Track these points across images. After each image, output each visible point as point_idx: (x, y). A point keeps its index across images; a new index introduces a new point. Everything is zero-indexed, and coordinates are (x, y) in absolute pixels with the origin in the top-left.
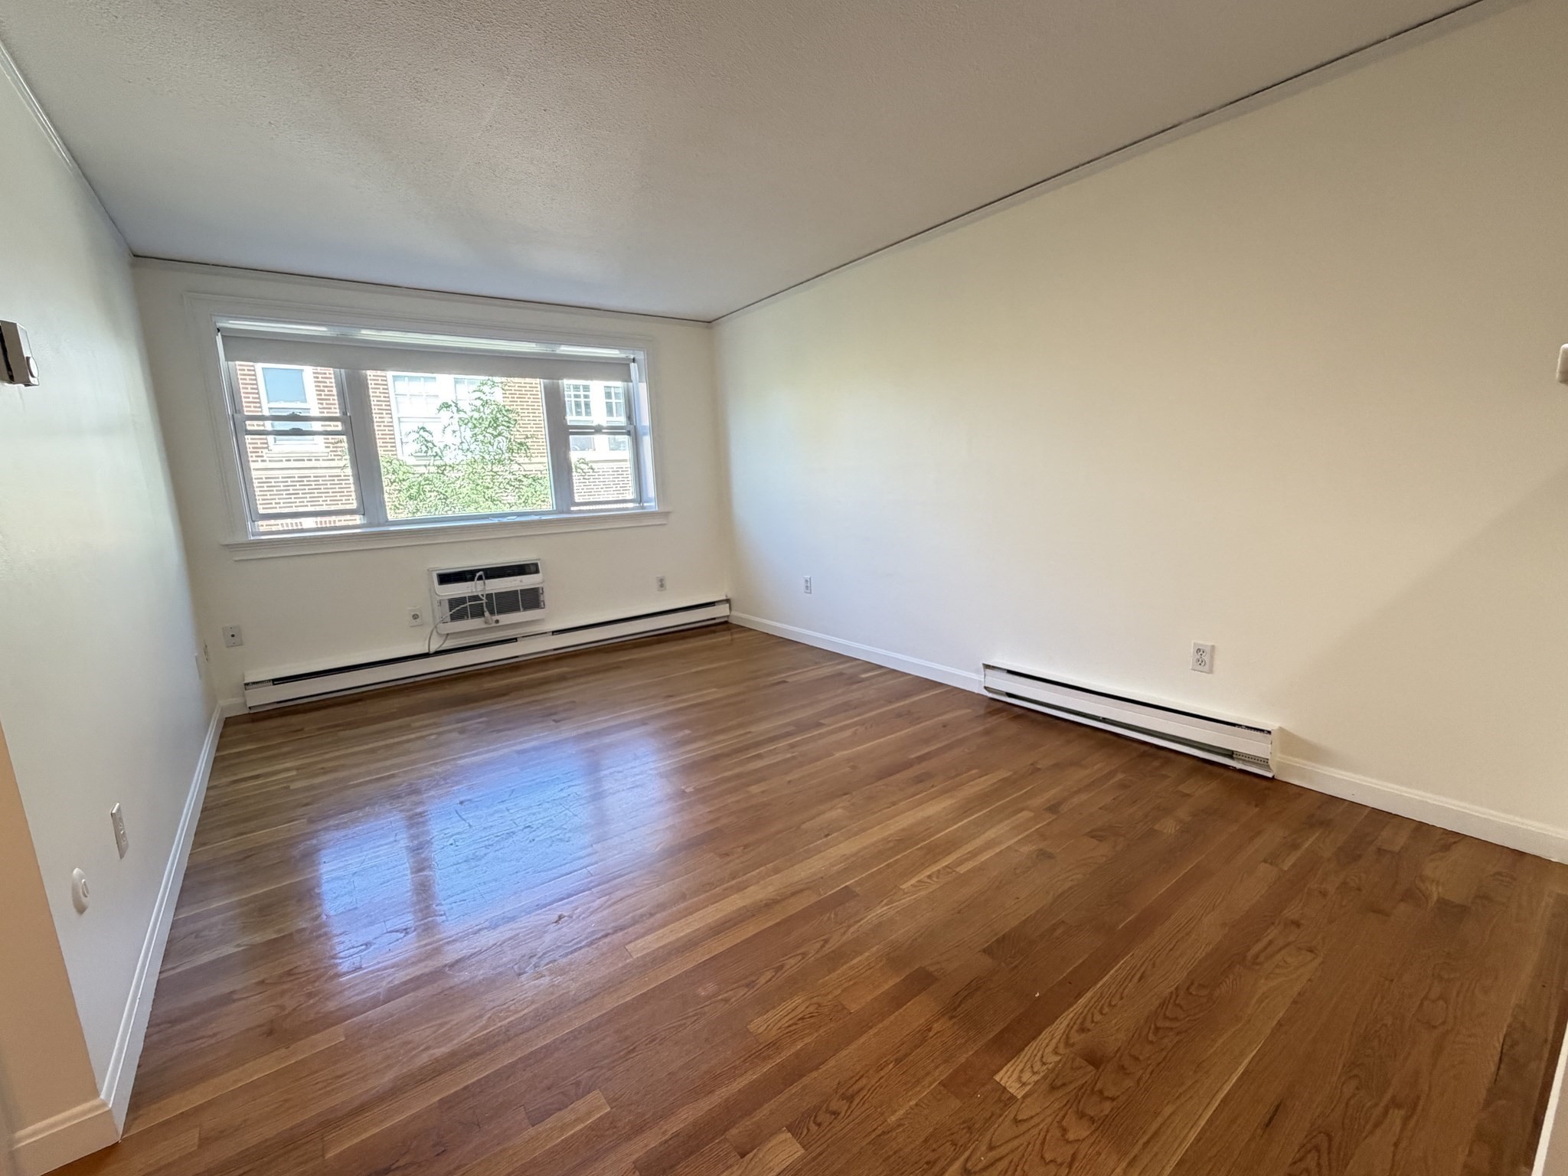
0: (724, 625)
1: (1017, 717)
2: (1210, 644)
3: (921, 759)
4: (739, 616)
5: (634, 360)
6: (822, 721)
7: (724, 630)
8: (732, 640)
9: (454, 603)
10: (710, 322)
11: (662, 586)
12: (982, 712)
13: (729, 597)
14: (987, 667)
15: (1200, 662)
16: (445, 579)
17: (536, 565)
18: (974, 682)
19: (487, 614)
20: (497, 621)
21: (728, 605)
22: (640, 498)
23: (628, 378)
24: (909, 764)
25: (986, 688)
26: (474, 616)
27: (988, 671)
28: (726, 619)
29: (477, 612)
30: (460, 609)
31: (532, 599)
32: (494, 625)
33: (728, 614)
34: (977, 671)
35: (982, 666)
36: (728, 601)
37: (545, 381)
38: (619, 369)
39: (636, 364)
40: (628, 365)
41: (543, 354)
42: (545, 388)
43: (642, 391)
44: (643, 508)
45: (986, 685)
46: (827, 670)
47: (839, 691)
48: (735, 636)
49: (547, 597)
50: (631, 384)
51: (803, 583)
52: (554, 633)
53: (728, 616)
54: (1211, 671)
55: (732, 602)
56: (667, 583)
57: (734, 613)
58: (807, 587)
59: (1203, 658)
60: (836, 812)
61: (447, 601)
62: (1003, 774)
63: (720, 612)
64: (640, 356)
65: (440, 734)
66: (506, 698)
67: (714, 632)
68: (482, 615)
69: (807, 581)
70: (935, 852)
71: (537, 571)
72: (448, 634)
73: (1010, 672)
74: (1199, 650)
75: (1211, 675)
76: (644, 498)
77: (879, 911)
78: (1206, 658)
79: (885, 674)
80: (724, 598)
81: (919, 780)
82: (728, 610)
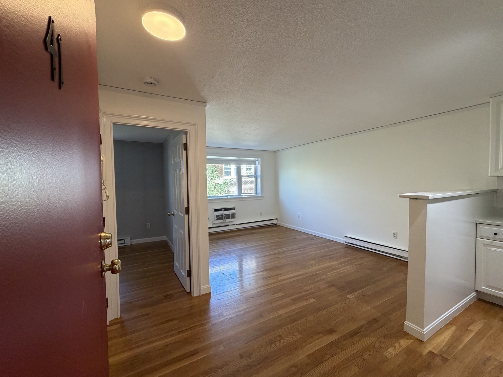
0: (276, 225)
1: (353, 249)
2: (396, 232)
3: (330, 255)
4: (279, 223)
5: (257, 160)
6: (306, 247)
7: (275, 227)
8: (277, 229)
9: (217, 216)
10: (275, 151)
11: (261, 214)
12: (344, 247)
13: (277, 218)
14: (345, 237)
15: (394, 236)
16: (216, 210)
17: (234, 208)
18: (342, 240)
19: (224, 219)
20: (225, 221)
21: (277, 220)
22: (256, 192)
23: (255, 165)
24: (328, 256)
25: (345, 242)
26: (221, 219)
27: (346, 238)
28: (276, 224)
29: (222, 219)
30: (218, 218)
31: (233, 216)
32: (225, 222)
33: (277, 222)
34: (343, 238)
35: (344, 237)
36: (277, 219)
37: (238, 165)
38: (254, 162)
39: (258, 161)
40: (256, 161)
41: (238, 159)
42: (238, 167)
43: (259, 167)
44: (257, 195)
45: (345, 241)
46: (305, 236)
47: (309, 241)
48: (278, 228)
49: (236, 216)
50: (256, 166)
51: (298, 216)
52: (237, 224)
53: (276, 223)
54: (397, 238)
55: (278, 220)
56: (262, 214)
57: (278, 222)
58: (299, 216)
59: (395, 235)
60: (313, 262)
61: (216, 216)
62: (349, 258)
63: (274, 222)
64: (259, 159)
65: (221, 244)
66: (230, 238)
67: (273, 227)
68: (223, 219)
69: (299, 215)
70: (334, 269)
71: (234, 210)
72: (215, 223)
73: (351, 238)
74: (394, 233)
75: (397, 239)
76: (258, 192)
77: (324, 277)
78: (396, 235)
79: (320, 238)
80: (276, 218)
81: (330, 258)
82: (277, 221)
